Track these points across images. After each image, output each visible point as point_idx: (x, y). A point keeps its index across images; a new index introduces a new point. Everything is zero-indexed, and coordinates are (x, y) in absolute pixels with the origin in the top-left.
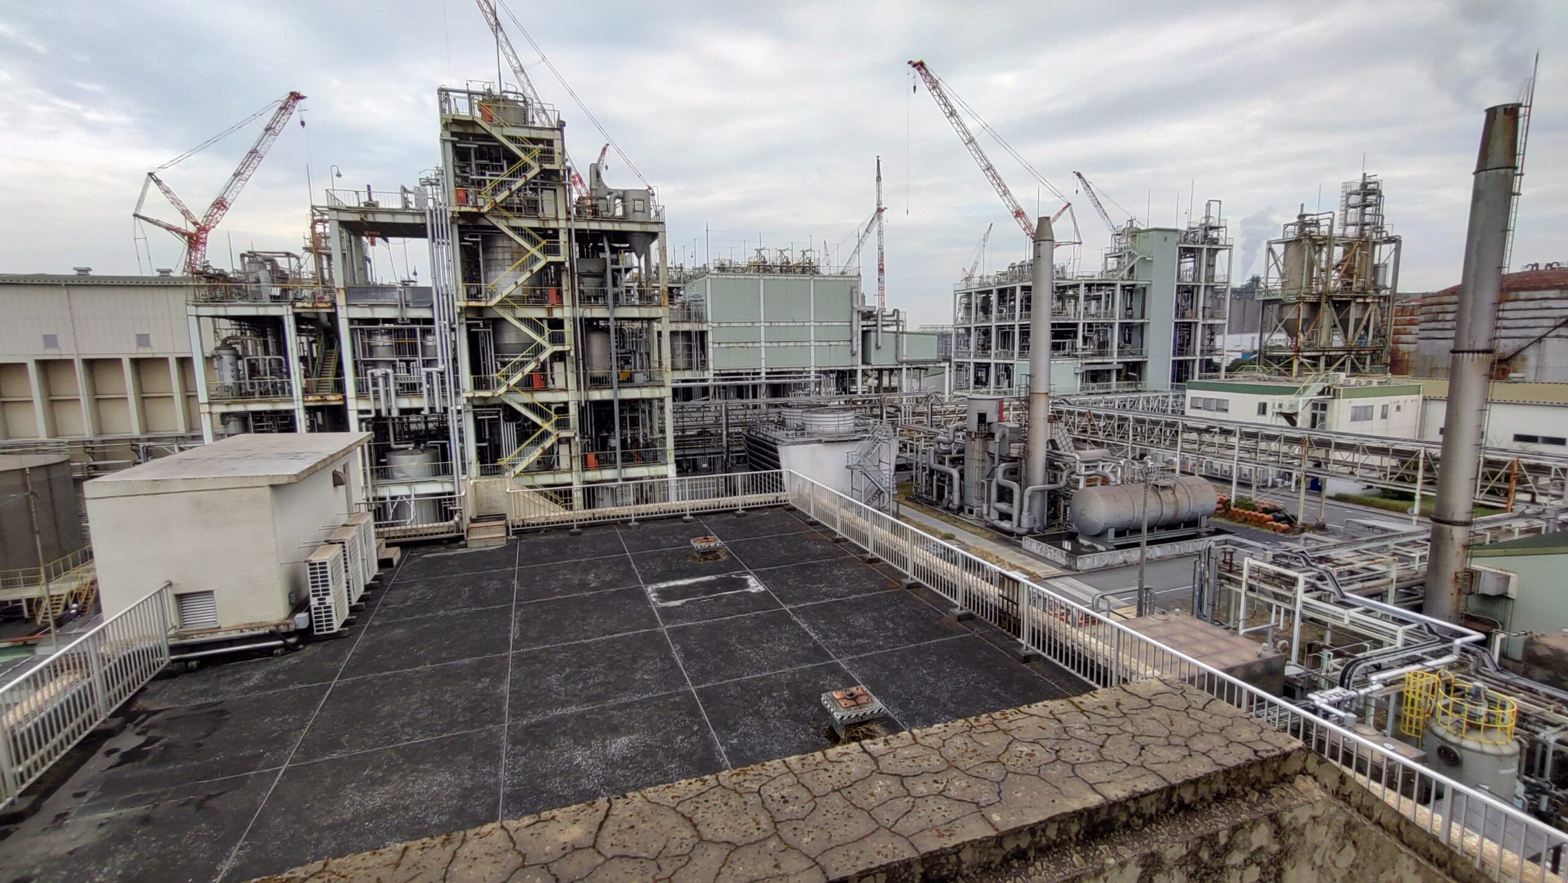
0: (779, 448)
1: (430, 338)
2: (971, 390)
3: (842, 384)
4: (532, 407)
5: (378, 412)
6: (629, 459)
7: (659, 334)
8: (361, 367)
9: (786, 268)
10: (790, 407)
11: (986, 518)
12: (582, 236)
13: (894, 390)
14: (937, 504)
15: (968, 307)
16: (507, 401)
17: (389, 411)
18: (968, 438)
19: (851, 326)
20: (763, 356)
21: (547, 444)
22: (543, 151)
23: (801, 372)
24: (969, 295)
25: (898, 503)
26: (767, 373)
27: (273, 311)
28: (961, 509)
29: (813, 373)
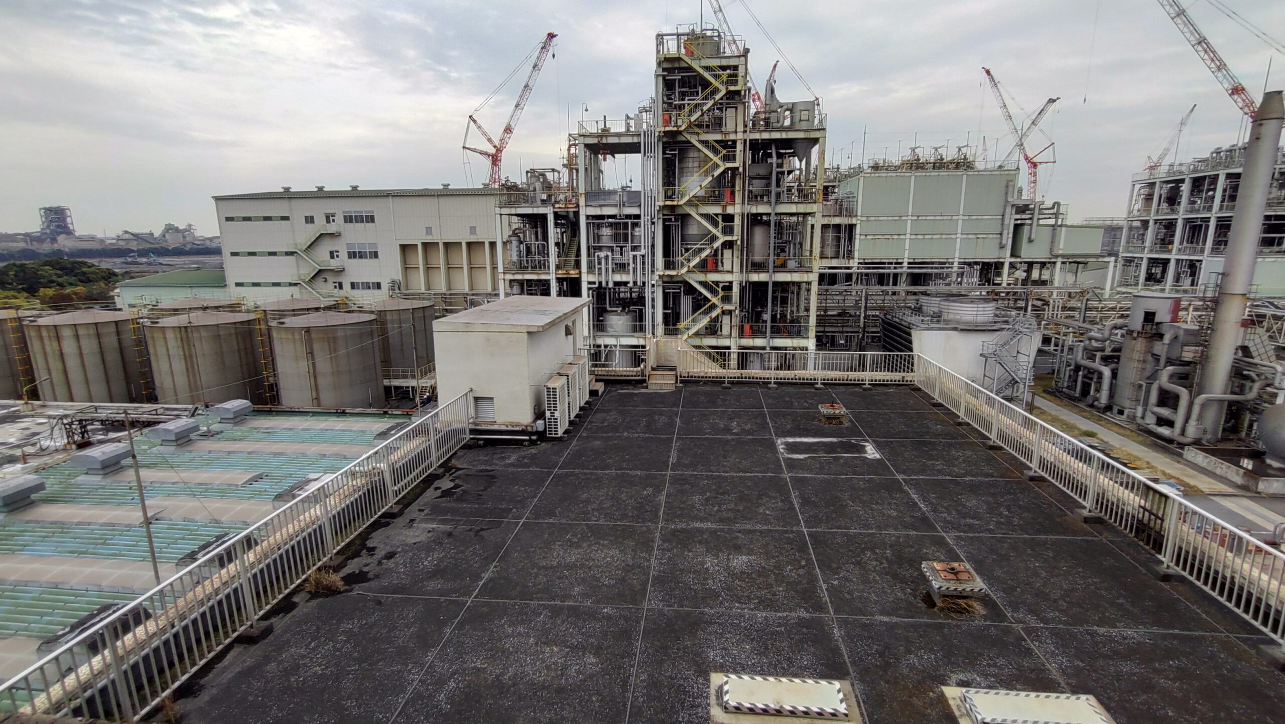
0: (913, 332)
1: (637, 229)
2: (1140, 287)
3: (986, 274)
4: (704, 284)
5: (600, 283)
6: (777, 331)
7: (813, 226)
8: (592, 251)
9: (939, 165)
10: (928, 295)
11: (1139, 421)
12: (755, 146)
13: (1043, 283)
14: (1079, 400)
15: (1149, 198)
16: (688, 280)
17: (607, 283)
18: (1128, 337)
19: (1003, 220)
20: (907, 247)
21: (714, 314)
22: (730, 76)
23: (944, 263)
24: (1152, 185)
25: (1034, 394)
26: (909, 263)
27: (542, 211)
28: (1108, 408)
29: (956, 264)
